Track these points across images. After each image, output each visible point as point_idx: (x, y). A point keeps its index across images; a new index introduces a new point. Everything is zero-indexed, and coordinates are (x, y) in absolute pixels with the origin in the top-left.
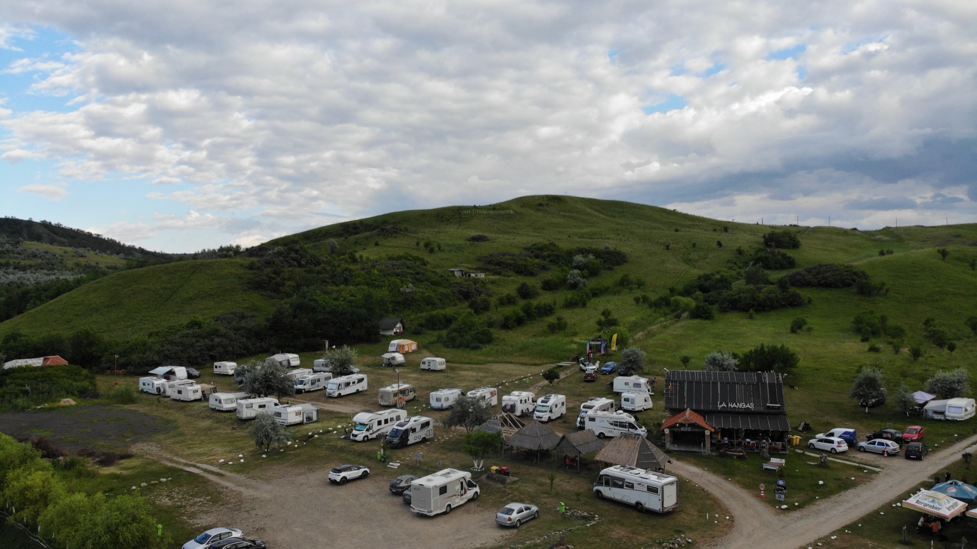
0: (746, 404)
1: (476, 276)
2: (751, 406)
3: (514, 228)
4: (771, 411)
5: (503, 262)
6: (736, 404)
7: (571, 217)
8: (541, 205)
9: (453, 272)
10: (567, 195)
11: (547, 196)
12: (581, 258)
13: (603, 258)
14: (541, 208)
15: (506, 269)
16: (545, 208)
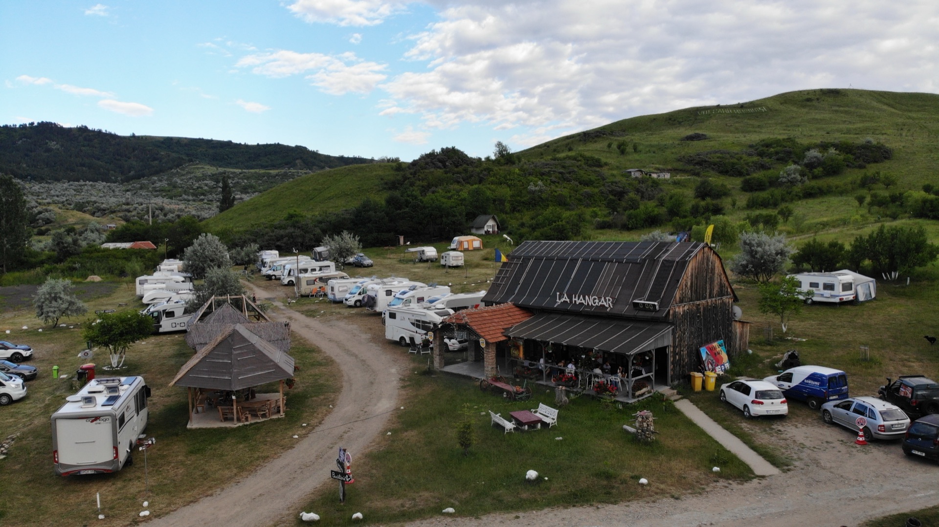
0: (600, 298)
1: (659, 176)
2: (607, 303)
3: (759, 126)
4: (641, 314)
5: (706, 161)
6: (584, 299)
7: (846, 112)
8: (809, 100)
9: (630, 172)
10: (851, 88)
11: (821, 90)
12: (816, 153)
13: (854, 154)
14: (809, 103)
15: (708, 169)
16: (815, 103)
